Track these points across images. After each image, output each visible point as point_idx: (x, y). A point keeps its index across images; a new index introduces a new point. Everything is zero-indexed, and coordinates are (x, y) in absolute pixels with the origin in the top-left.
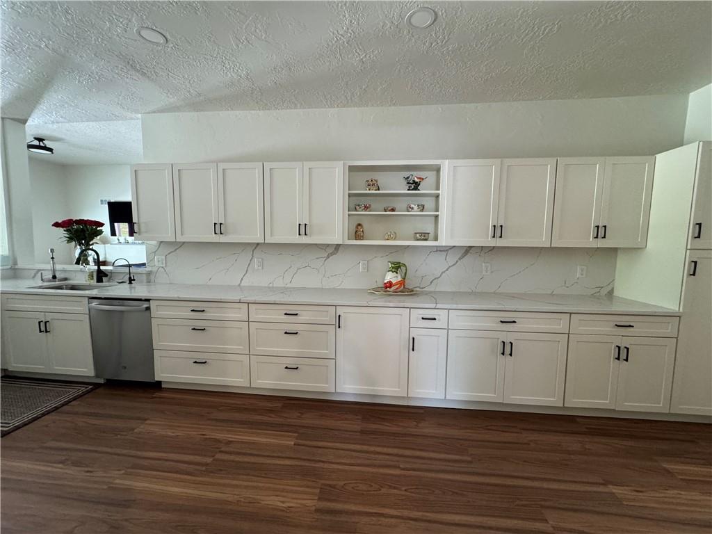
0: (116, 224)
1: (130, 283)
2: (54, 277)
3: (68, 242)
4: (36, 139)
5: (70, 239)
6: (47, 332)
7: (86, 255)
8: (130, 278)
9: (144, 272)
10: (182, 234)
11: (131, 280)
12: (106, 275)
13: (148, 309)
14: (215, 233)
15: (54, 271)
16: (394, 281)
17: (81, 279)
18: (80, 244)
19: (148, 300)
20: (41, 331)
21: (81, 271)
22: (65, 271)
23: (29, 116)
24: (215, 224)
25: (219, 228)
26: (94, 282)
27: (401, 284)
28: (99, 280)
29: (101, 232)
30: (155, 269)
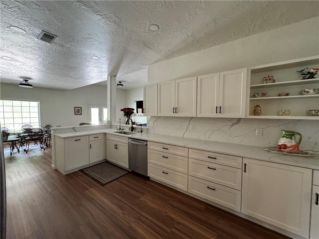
0: (138, 109)
1: (141, 132)
2: (120, 129)
3: (124, 116)
4: (119, 82)
5: (125, 115)
6: (117, 149)
7: (129, 121)
8: (141, 130)
9: (146, 128)
10: (160, 113)
11: (141, 131)
12: (134, 129)
13: (147, 145)
14: (173, 112)
15: (120, 126)
16: (289, 145)
17: (127, 130)
18: (127, 117)
19: (147, 141)
20: (115, 148)
21: (127, 127)
22: (123, 126)
23: (117, 74)
24: (174, 108)
25: (175, 110)
26: (130, 131)
27: (296, 147)
28: (132, 131)
29: (133, 112)
30: (149, 127)
